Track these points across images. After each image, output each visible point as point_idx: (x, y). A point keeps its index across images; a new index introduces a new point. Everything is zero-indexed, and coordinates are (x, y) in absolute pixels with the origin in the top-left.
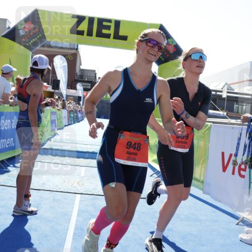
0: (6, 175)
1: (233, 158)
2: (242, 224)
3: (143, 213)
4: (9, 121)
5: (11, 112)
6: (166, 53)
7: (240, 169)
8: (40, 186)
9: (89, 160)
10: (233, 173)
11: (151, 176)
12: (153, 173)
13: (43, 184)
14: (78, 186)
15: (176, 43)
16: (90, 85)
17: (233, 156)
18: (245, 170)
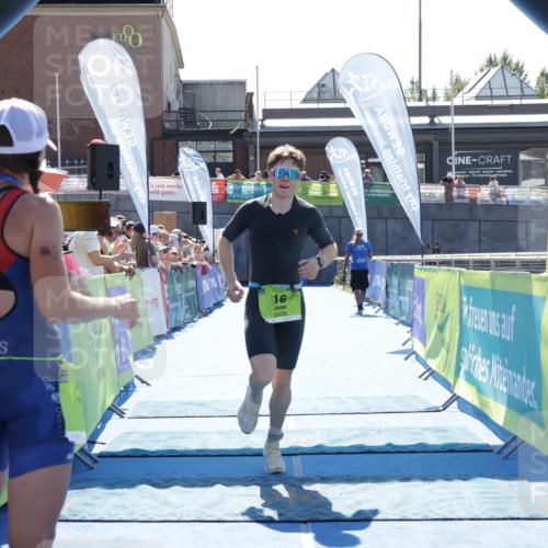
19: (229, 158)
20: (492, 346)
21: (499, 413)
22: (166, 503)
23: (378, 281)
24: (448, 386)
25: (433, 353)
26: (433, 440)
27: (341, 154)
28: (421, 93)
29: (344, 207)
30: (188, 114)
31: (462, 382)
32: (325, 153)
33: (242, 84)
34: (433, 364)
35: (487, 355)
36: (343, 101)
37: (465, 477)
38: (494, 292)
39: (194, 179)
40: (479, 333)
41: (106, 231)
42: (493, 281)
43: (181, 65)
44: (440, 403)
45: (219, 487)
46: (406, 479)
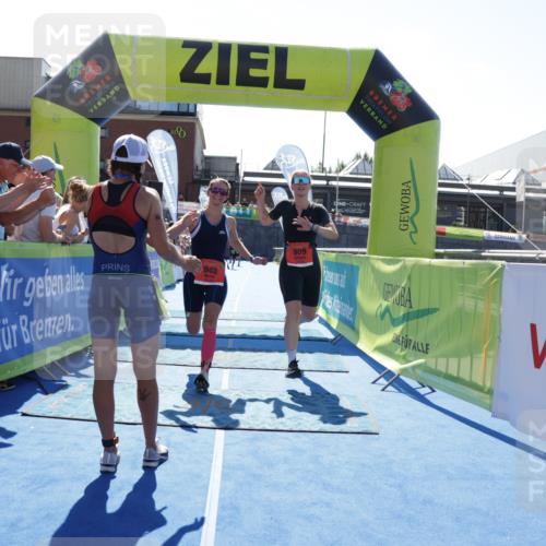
0: (60, 395)
3: (364, 465)
4: (60, 277)
5: (63, 259)
6: (390, 113)
9: (238, 353)
11: (374, 382)
12: (378, 375)
14: (217, 411)
15: (411, 88)
20: (334, 290)
21: (334, 323)
27: (279, 196)
33: (235, 159)
35: (332, 295)
36: (279, 169)
37: (311, 352)
38: (337, 264)
40: (328, 283)
42: (336, 258)
43: (204, 148)
45: (189, 350)
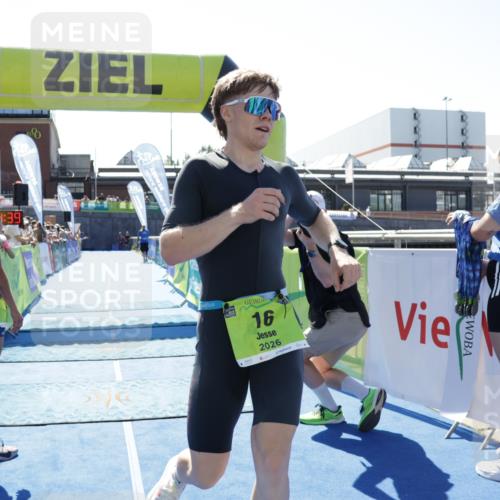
1: (419, 311)
2: (457, 436)
7: (435, 331)
8: (42, 415)
10: (423, 340)
13: (49, 410)
14: (119, 404)
16: (82, 185)
17: (419, 307)
18: (446, 332)
19: (82, 190)
22: (51, 353)
23: (152, 248)
24: (184, 295)
25: (177, 281)
26: (176, 321)
27: (134, 189)
28: (172, 162)
29: (136, 214)
30: (63, 170)
31: (189, 294)
32: (126, 189)
33: (88, 156)
34: (177, 286)
39: (64, 200)
41: (22, 226)
43: (59, 146)
44: (179, 304)
45: (76, 345)
46: (163, 339)
